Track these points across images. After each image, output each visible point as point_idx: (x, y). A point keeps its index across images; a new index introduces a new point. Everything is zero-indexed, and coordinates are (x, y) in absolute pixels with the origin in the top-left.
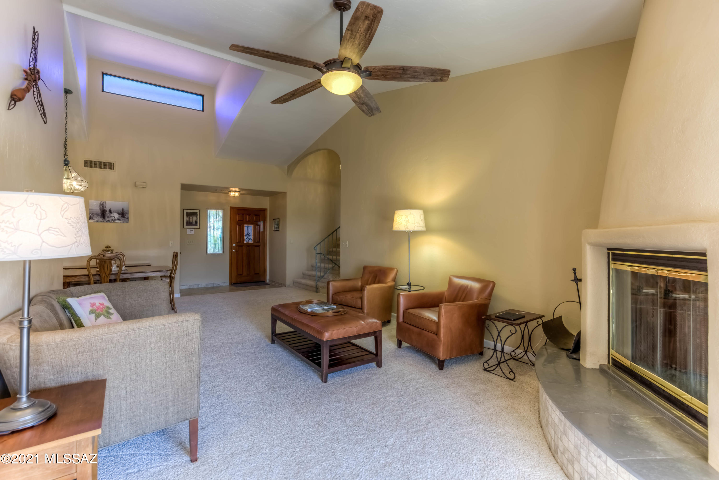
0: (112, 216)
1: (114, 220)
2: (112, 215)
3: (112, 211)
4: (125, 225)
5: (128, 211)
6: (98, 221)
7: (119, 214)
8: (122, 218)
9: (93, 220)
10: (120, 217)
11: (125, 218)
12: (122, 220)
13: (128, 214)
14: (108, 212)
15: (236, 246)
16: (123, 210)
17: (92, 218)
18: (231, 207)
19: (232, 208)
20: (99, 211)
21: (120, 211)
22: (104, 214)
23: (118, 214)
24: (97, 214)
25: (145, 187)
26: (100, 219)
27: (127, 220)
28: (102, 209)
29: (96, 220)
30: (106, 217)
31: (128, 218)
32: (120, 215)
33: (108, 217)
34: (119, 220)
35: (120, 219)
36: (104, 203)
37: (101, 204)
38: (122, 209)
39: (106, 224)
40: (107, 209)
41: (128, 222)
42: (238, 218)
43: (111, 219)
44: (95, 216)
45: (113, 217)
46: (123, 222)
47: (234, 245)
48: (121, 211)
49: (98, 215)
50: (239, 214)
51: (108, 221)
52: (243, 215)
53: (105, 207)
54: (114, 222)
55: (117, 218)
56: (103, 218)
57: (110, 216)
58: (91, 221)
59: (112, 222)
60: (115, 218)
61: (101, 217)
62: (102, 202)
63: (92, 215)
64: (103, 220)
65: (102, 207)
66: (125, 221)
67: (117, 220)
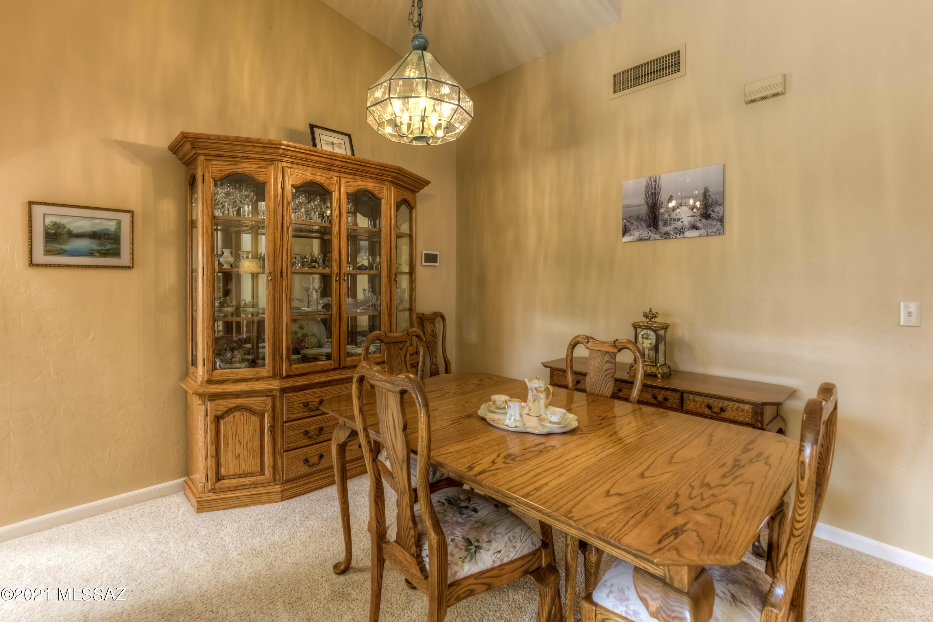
0: (674, 220)
1: (681, 231)
2: (675, 214)
4: (714, 242)
5: (723, 195)
6: (640, 240)
7: (696, 209)
8: (704, 221)
9: (631, 235)
10: (698, 219)
11: (714, 219)
12: (704, 226)
13: (722, 204)
14: (664, 208)
16: (706, 193)
17: (630, 231)
20: (644, 210)
22: (655, 216)
24: (639, 219)
25: (779, 90)
26: (645, 233)
27: (719, 224)
28: (650, 200)
29: (637, 234)
30: (661, 223)
31: (721, 220)
32: (700, 213)
33: (665, 224)
34: (694, 227)
35: (699, 224)
36: (655, 181)
37: (648, 187)
39: (660, 247)
41: (720, 232)
43: (673, 226)
44: (635, 223)
45: (679, 219)
46: (707, 235)
49: (642, 220)
51: (666, 235)
53: (659, 194)
54: (681, 236)
55: (687, 224)
56: (652, 228)
57: (671, 219)
58: (627, 239)
59: (676, 237)
60: (682, 222)
61: (649, 226)
62: (651, 180)
63: (629, 222)
64: (652, 232)
65: (652, 193)
66: (710, 230)
67: (689, 230)
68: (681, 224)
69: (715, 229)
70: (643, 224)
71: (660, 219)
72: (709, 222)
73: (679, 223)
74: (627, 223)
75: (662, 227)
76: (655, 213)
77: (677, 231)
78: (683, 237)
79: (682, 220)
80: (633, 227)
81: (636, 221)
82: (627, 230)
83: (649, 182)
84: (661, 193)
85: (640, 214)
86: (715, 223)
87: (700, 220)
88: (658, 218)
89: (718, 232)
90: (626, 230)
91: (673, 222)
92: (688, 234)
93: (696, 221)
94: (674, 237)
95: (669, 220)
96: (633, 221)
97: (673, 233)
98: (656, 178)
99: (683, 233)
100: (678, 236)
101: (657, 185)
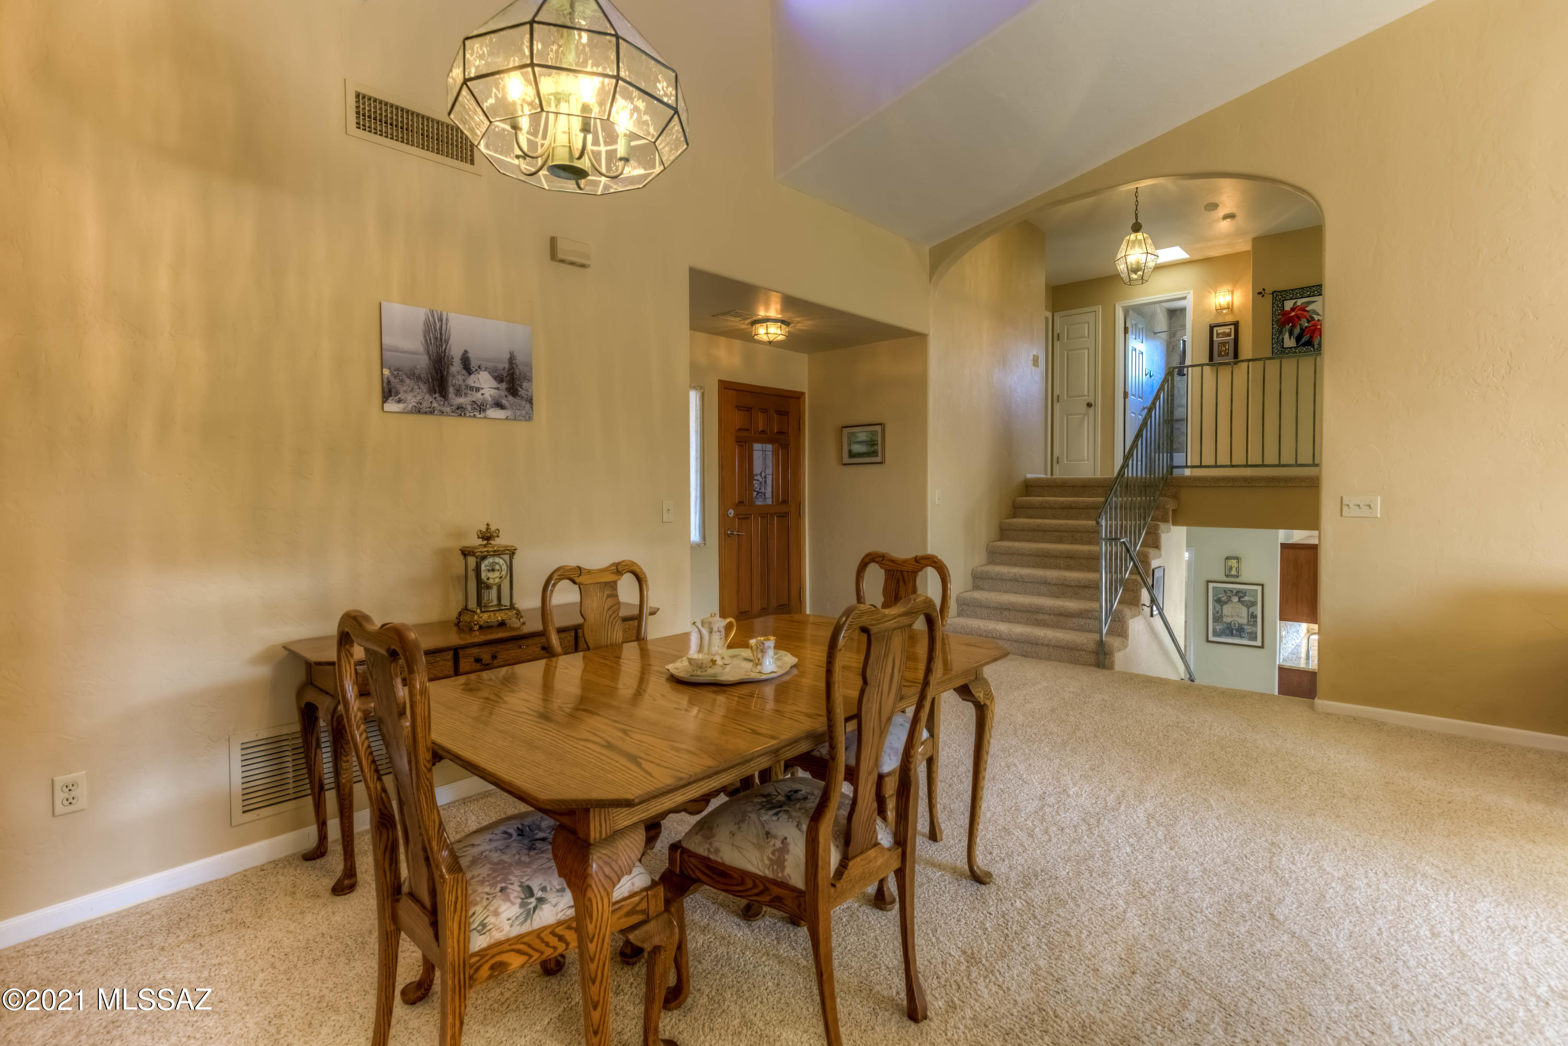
0: (471, 388)
1: (481, 407)
2: (472, 381)
3: (474, 364)
4: (521, 427)
5: (529, 365)
6: (418, 411)
7: (499, 379)
8: (510, 398)
9: (399, 401)
10: (503, 393)
11: (521, 398)
12: (512, 405)
13: (530, 380)
14: (456, 367)
15: (736, 515)
16: (512, 359)
17: (397, 393)
18: (720, 381)
19: (726, 387)
20: (423, 362)
21: (501, 366)
22: (442, 377)
23: (495, 378)
24: (413, 375)
25: (586, 263)
26: (428, 400)
27: (527, 406)
28: (432, 348)
29: (412, 401)
30: (451, 390)
31: (530, 401)
32: (504, 386)
33: (458, 392)
34: (499, 405)
35: (504, 402)
36: (441, 320)
37: (429, 327)
38: (507, 356)
39: (451, 425)
40: (455, 351)
41: (529, 419)
42: (738, 419)
43: (468, 399)
44: (408, 381)
45: (478, 389)
46: (515, 419)
47: (731, 512)
48: (507, 366)
49: (419, 378)
50: (738, 407)
51: (460, 410)
52: (749, 409)
53: (447, 342)
54: (482, 415)
55: (490, 399)
56: (437, 395)
57: (467, 386)
58: (391, 406)
59: (474, 416)
60: (482, 394)
61: (432, 391)
62: (433, 316)
63: (395, 377)
64: (438, 402)
65: (436, 338)
66: (518, 413)
67: (492, 407)
68: (481, 397)
69: (524, 412)
70: (422, 385)
71: (450, 383)
72: (517, 400)
73: (479, 395)
74: (392, 379)
75: (454, 396)
76: (441, 372)
77: (476, 406)
78: (485, 417)
79: (482, 392)
80: (405, 388)
81: (409, 377)
82: (393, 390)
83: (431, 318)
84: (450, 342)
85: (415, 367)
86: (523, 403)
87: (506, 396)
88: (447, 382)
89: (527, 416)
90: (390, 391)
91: (469, 392)
92: (493, 413)
93: (500, 396)
94: (472, 414)
95: (463, 387)
96: (404, 377)
97: (470, 409)
98: (441, 315)
99: (484, 410)
100: (477, 414)
101: (444, 327)
